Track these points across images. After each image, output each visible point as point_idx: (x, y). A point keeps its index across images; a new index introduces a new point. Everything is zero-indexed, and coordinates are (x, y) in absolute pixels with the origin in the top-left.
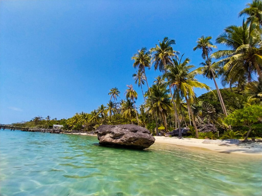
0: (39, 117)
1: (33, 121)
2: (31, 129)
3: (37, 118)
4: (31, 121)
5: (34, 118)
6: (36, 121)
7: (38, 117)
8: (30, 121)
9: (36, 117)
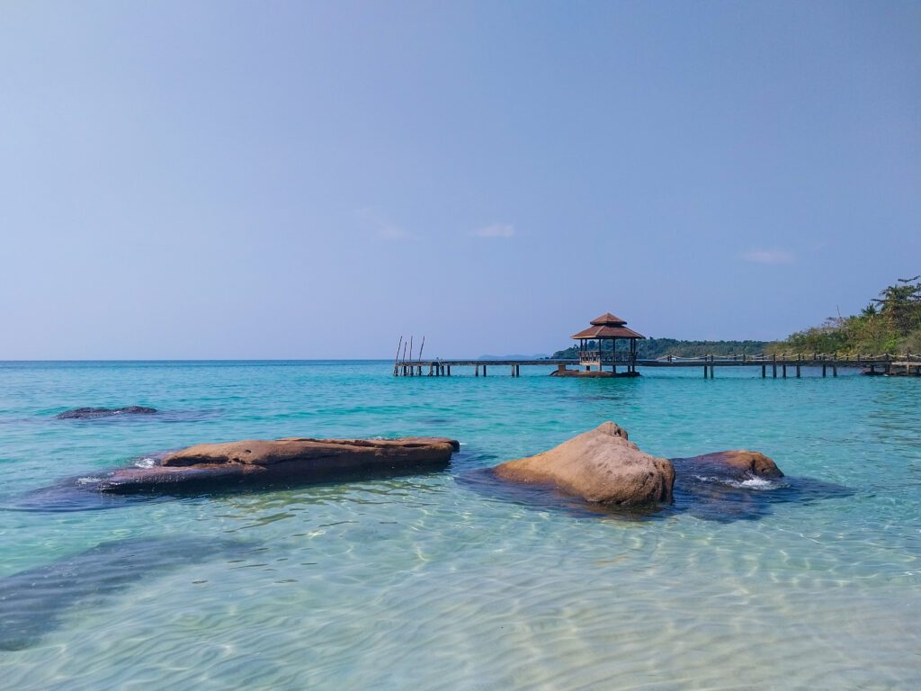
0: (908, 284)
1: (883, 309)
2: (904, 360)
3: (898, 295)
4: (871, 311)
5: (883, 298)
6: (896, 308)
7: (901, 285)
8: (862, 314)
9: (892, 290)
